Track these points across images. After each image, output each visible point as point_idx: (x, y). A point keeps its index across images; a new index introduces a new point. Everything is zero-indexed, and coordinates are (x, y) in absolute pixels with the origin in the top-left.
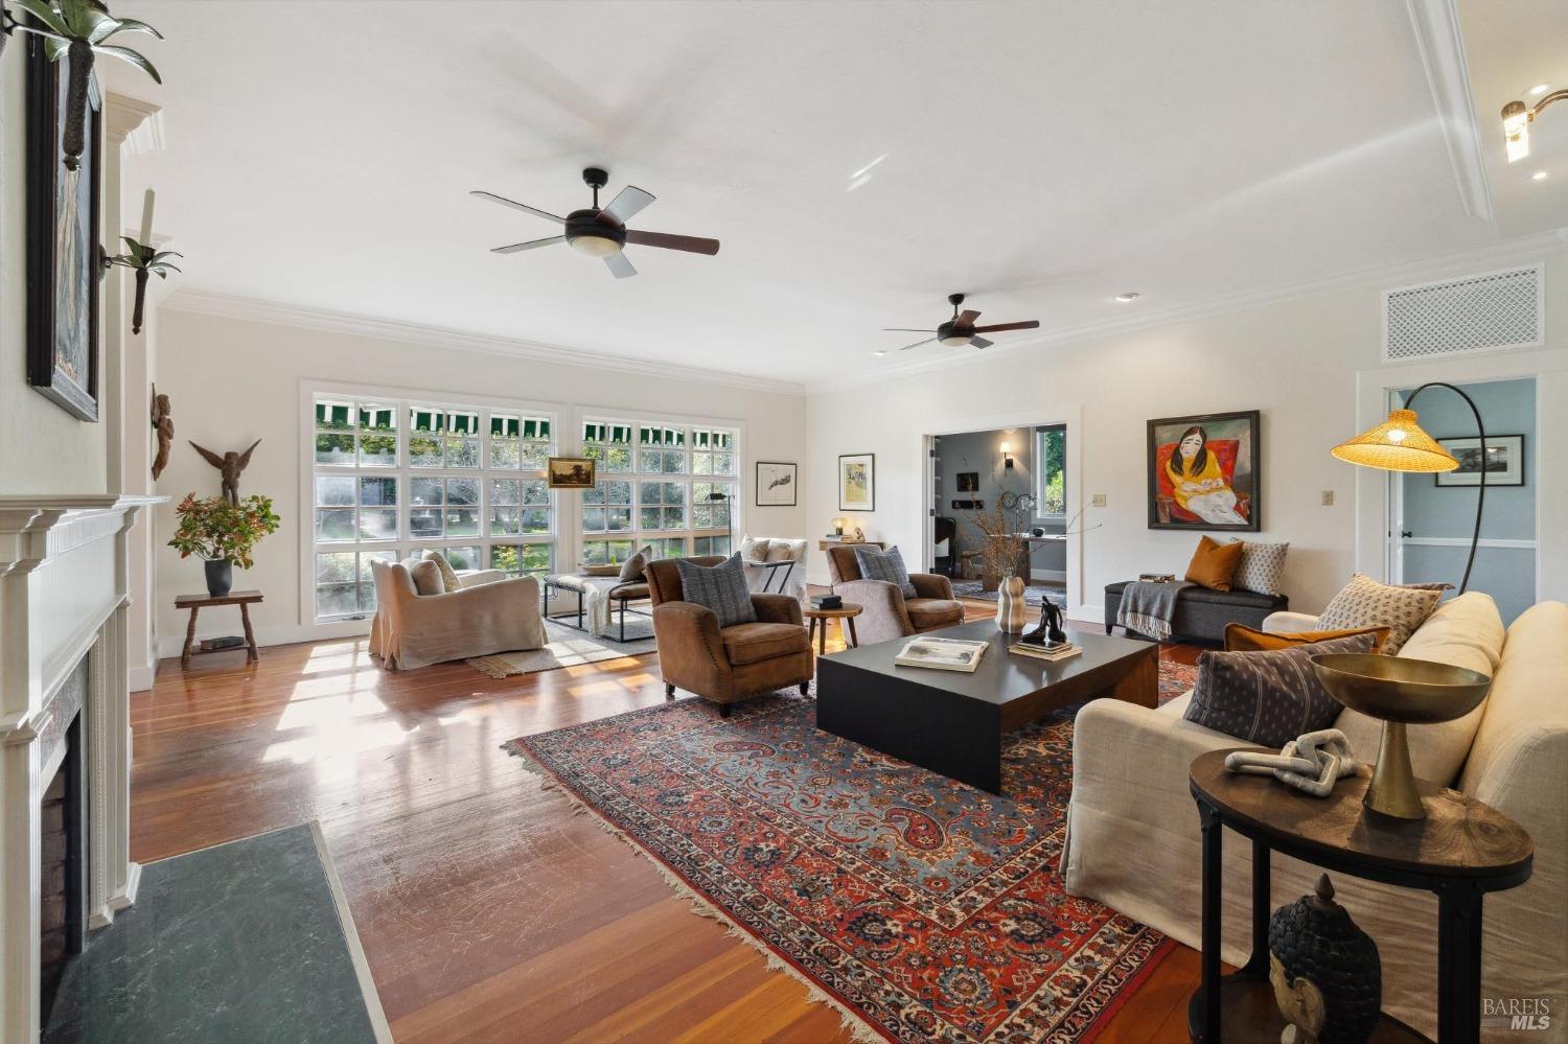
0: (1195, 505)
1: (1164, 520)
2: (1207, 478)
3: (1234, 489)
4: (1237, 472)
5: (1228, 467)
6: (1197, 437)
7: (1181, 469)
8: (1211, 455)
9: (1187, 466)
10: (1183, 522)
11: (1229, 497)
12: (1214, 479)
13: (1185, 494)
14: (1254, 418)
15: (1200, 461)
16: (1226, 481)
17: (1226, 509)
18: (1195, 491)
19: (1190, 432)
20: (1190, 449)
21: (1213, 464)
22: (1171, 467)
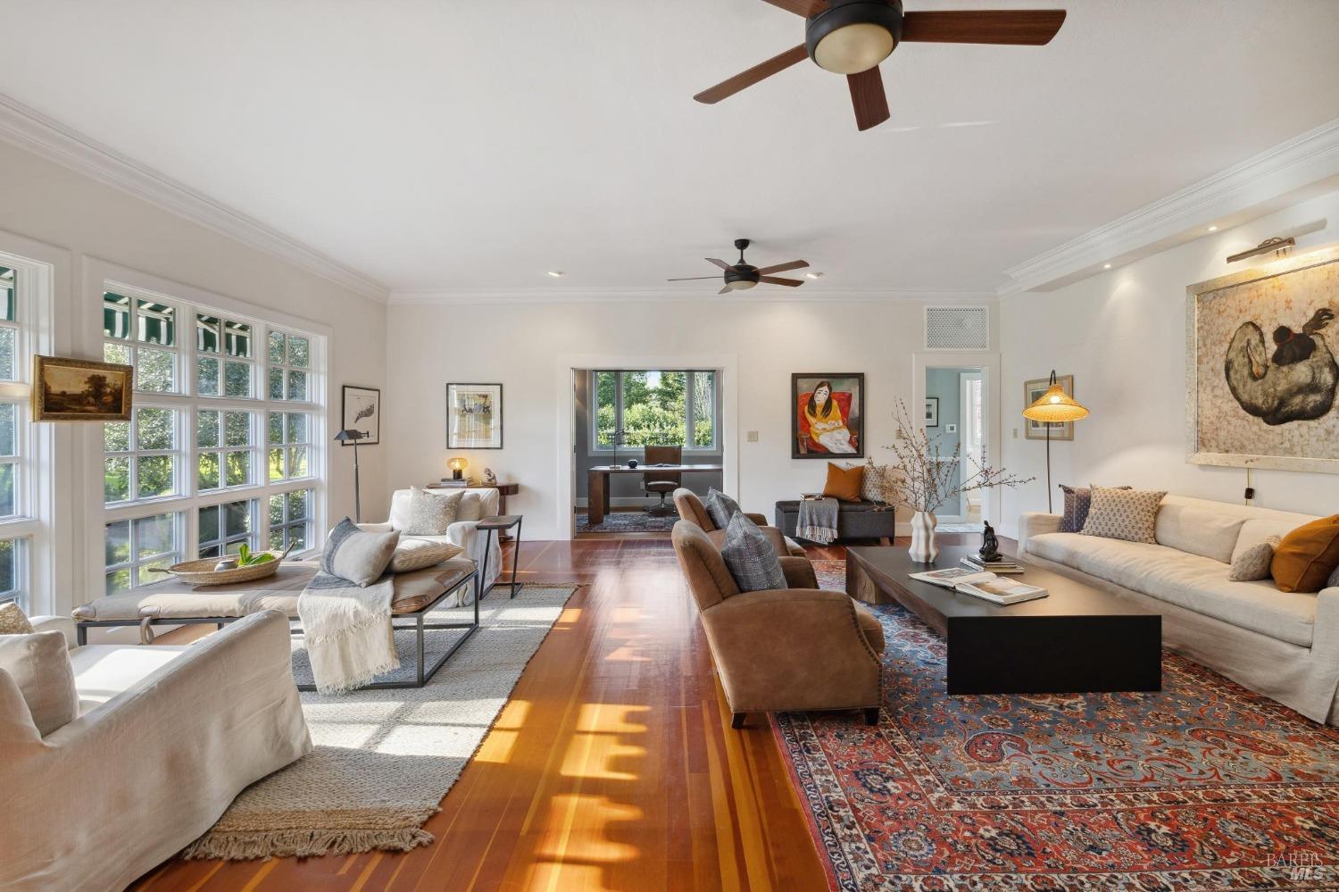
0: (824, 440)
1: (803, 451)
2: (833, 419)
3: (849, 428)
4: (850, 415)
5: (845, 412)
6: (825, 389)
7: (815, 412)
8: (835, 403)
9: (819, 410)
10: (816, 452)
11: (845, 434)
12: (837, 421)
13: (818, 432)
14: (860, 377)
15: (828, 407)
16: (843, 422)
17: (843, 442)
18: (824, 429)
19: (821, 385)
20: (821, 397)
21: (836, 410)
22: (809, 411)
